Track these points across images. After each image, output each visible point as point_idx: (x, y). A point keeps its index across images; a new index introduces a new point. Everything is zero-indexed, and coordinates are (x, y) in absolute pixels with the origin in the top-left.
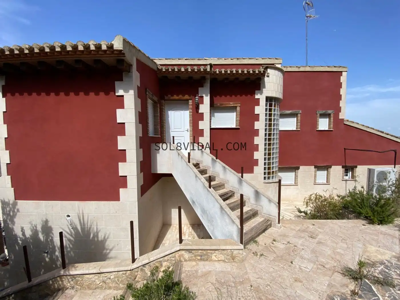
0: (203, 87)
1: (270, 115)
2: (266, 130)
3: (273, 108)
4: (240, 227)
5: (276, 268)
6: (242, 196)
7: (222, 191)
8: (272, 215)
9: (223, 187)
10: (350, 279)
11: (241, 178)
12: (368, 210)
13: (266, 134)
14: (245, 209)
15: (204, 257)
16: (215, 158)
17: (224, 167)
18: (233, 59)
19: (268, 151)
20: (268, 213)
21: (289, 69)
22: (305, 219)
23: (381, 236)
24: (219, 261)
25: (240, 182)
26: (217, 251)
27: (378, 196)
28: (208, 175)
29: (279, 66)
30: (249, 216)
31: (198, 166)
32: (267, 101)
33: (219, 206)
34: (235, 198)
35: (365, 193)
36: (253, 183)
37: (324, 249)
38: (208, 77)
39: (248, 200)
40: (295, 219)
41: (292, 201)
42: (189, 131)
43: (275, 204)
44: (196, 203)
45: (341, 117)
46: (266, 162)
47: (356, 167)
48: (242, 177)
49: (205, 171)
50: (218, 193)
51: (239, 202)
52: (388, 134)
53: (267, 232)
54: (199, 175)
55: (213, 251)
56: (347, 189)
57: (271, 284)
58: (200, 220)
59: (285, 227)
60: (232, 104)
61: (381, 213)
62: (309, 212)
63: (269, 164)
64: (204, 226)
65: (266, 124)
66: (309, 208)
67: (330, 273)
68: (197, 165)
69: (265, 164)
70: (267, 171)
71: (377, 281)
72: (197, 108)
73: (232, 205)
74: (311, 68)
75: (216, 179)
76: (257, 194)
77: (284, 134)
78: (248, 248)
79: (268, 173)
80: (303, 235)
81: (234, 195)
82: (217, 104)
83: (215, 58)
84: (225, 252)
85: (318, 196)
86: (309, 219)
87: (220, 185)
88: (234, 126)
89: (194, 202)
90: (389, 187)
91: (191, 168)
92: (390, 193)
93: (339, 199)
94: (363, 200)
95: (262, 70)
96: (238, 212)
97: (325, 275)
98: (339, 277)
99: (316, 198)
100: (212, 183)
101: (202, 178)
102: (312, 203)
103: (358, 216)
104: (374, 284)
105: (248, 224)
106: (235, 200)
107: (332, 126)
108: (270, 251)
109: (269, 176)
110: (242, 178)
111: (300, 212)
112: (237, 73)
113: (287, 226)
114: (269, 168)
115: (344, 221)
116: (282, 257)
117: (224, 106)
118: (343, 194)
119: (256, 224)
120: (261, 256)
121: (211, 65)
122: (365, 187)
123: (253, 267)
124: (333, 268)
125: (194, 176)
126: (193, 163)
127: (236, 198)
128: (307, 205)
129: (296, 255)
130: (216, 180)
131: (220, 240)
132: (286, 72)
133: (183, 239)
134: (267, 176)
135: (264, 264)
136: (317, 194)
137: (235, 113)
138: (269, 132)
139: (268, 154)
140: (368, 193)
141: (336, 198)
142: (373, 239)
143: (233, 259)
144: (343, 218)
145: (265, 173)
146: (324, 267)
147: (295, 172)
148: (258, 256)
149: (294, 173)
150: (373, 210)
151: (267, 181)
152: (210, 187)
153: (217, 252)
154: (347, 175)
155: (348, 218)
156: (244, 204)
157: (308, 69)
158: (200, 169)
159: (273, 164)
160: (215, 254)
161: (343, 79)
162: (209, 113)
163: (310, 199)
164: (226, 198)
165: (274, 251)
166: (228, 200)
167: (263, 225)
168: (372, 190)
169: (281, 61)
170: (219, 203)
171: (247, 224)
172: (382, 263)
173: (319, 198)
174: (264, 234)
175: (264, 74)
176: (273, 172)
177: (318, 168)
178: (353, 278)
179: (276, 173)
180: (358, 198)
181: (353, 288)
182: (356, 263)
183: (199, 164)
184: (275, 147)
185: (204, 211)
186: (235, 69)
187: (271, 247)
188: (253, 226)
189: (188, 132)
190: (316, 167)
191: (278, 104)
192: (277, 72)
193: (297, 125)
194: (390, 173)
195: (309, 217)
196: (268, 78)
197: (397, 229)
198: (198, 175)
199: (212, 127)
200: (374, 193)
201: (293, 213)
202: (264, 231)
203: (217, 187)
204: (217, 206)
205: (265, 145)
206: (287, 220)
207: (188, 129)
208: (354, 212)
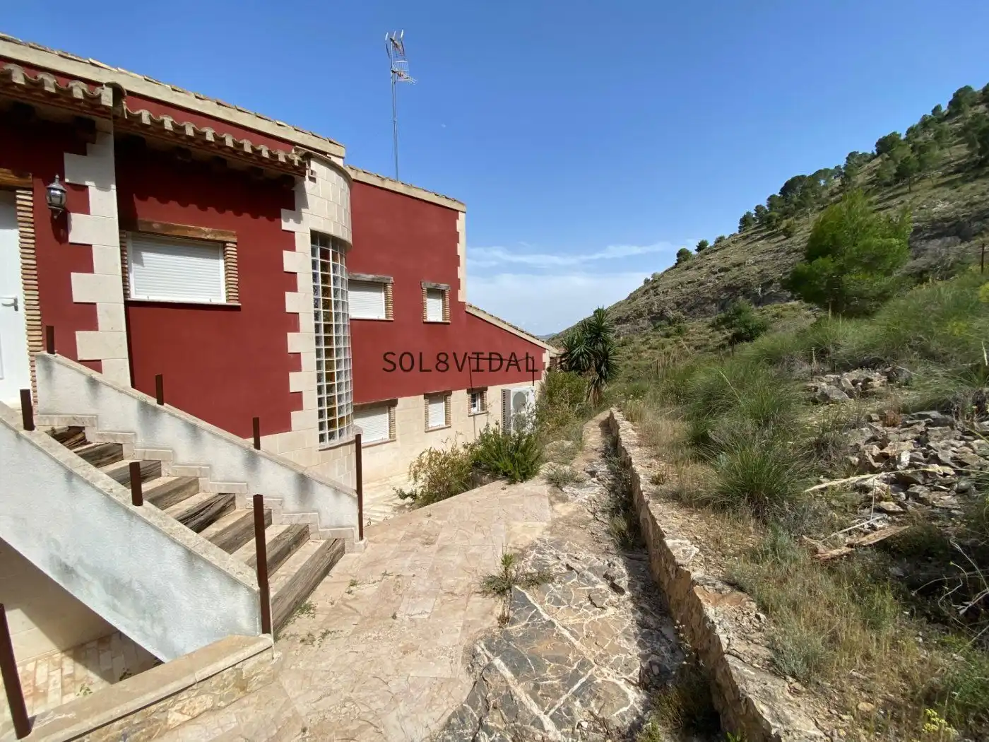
0: (85, 154)
1: (325, 279)
2: (317, 316)
3: (331, 262)
4: (257, 588)
5: (362, 648)
6: (258, 500)
7: (188, 504)
8: (344, 524)
9: (194, 488)
10: (493, 597)
11: (253, 448)
12: (507, 460)
13: (317, 326)
14: (270, 534)
15: (138, 734)
16: (153, 401)
17: (194, 428)
18: (202, 97)
19: (327, 369)
20: (334, 524)
21: (362, 177)
22: (414, 509)
23: (527, 500)
24: (193, 718)
25: (252, 461)
26: (184, 693)
27: (517, 435)
28: (125, 463)
29: (340, 162)
30: (283, 548)
31: (80, 436)
32: (313, 241)
33: (180, 553)
34: (237, 510)
35: (500, 433)
36: (291, 456)
37: (449, 558)
38: (106, 124)
39: (279, 507)
40: (395, 515)
41: (387, 479)
42: (21, 305)
43: (349, 495)
44: (79, 570)
45: (460, 299)
46: (323, 398)
47: (486, 389)
48: (257, 445)
49: (111, 452)
50: (175, 513)
51: (252, 519)
52: (523, 332)
53: (335, 570)
54: (85, 469)
55: (171, 700)
56: (477, 430)
57: (353, 695)
58: (105, 621)
59: (374, 542)
60: (207, 233)
61: (523, 462)
62: (419, 492)
63: (331, 401)
64: (124, 635)
65: (316, 300)
66: (420, 483)
67: (463, 601)
68: (71, 436)
69: (320, 402)
70: (326, 419)
71: (531, 580)
72: (60, 224)
73: (226, 537)
74: (406, 188)
75: (165, 469)
76: (304, 483)
77: (362, 328)
78: (288, 634)
79: (330, 423)
80: (411, 545)
81: (234, 504)
82: (150, 224)
83: (133, 72)
84: (214, 681)
85: (433, 455)
86: (421, 506)
87: (181, 483)
88: (222, 300)
89: (67, 570)
90: (529, 417)
91: (40, 449)
92: (530, 425)
93: (467, 450)
94: (499, 444)
95: (296, 159)
96: (249, 549)
97: (455, 610)
98: (479, 602)
99: (431, 459)
100: (146, 487)
101: (102, 476)
102: (425, 472)
103: (495, 474)
104: (527, 588)
105: (283, 571)
106: (237, 518)
107: (448, 314)
108: (345, 614)
109: (332, 430)
110: (256, 451)
111: (403, 496)
112: (221, 144)
113: (379, 537)
114: (331, 412)
115: (476, 490)
116: (372, 615)
117: (176, 233)
118: (471, 441)
119: (304, 563)
120: (323, 638)
121: (118, 91)
122: (500, 423)
123: (305, 677)
124: (467, 590)
125: (61, 476)
126: (53, 430)
127: (244, 508)
128: (415, 477)
129: (401, 595)
130: (163, 473)
131: (189, 655)
132: (355, 180)
133: (33, 718)
134: (326, 431)
135: (332, 652)
136: (432, 450)
137: (222, 262)
138: (324, 320)
139: (328, 378)
140: (504, 433)
141: (462, 450)
142: (518, 509)
143: (243, 689)
144: (474, 487)
145: (321, 426)
146: (452, 593)
147: (389, 412)
148: (316, 643)
149: (387, 414)
150: (513, 460)
151: (327, 443)
152: (137, 500)
153: (184, 695)
154: (474, 406)
155: (482, 484)
156: (266, 522)
157: (400, 188)
158: (85, 447)
159: (340, 400)
160: (178, 706)
161: (461, 224)
162: (118, 250)
163: (421, 465)
164: (206, 520)
165: (355, 610)
166: (214, 524)
167: (324, 556)
168: (509, 426)
169: (342, 152)
170: (179, 544)
171: (279, 572)
172: (533, 546)
173: (436, 459)
174: (327, 579)
175: (302, 171)
176: (341, 419)
177: (431, 398)
178: (498, 593)
179: (348, 421)
180: (492, 442)
181: (498, 611)
182: (499, 563)
183: (83, 428)
184: (343, 357)
185: (117, 588)
186: (213, 131)
187: (348, 603)
188: (296, 571)
189: (16, 309)
190: (427, 396)
191: (341, 256)
192: (334, 175)
193: (387, 309)
194: (528, 394)
195: (419, 502)
196: (312, 183)
197: (544, 481)
198: (78, 471)
199: (135, 296)
200: (513, 431)
201: (390, 503)
202: (326, 572)
203: (169, 493)
204: (172, 555)
205: (318, 355)
206: (379, 524)
207: (16, 300)
208: (488, 470)
